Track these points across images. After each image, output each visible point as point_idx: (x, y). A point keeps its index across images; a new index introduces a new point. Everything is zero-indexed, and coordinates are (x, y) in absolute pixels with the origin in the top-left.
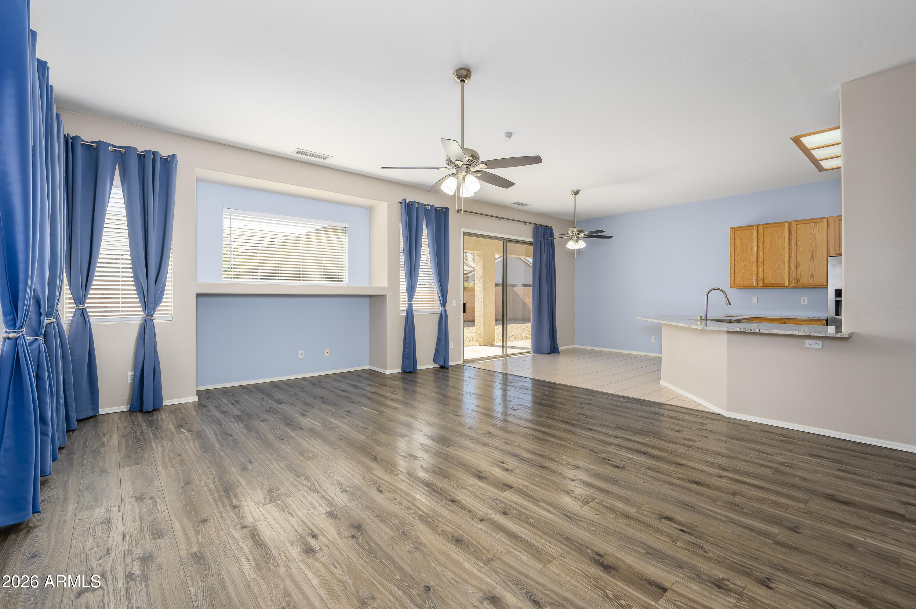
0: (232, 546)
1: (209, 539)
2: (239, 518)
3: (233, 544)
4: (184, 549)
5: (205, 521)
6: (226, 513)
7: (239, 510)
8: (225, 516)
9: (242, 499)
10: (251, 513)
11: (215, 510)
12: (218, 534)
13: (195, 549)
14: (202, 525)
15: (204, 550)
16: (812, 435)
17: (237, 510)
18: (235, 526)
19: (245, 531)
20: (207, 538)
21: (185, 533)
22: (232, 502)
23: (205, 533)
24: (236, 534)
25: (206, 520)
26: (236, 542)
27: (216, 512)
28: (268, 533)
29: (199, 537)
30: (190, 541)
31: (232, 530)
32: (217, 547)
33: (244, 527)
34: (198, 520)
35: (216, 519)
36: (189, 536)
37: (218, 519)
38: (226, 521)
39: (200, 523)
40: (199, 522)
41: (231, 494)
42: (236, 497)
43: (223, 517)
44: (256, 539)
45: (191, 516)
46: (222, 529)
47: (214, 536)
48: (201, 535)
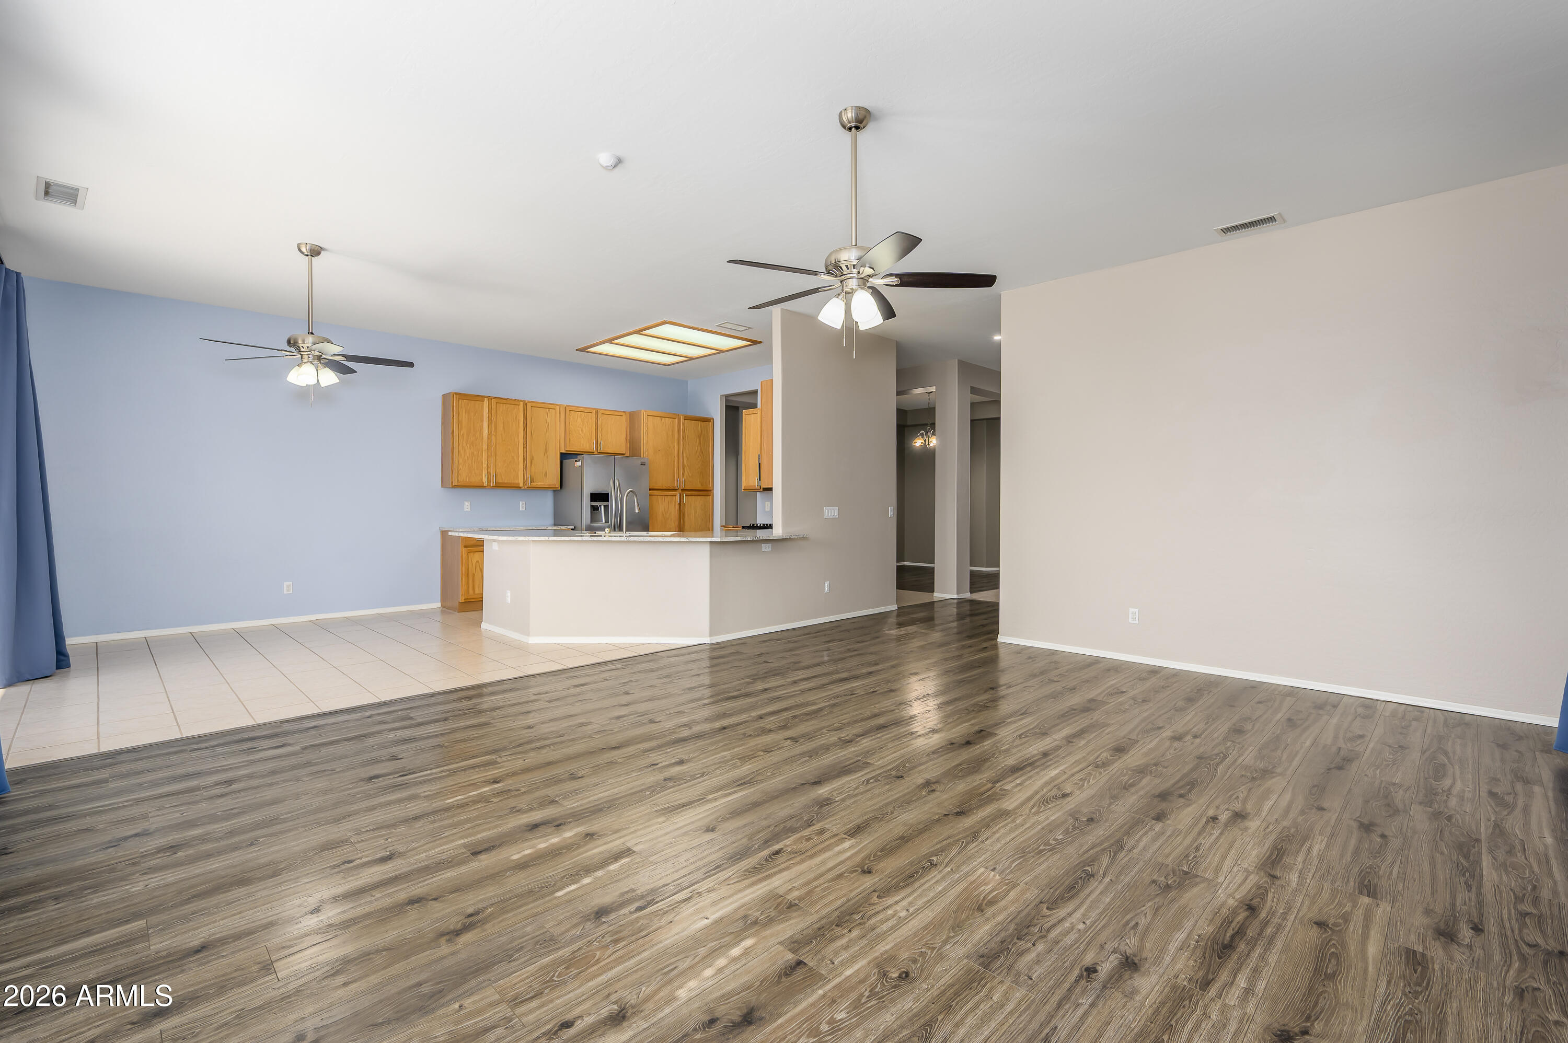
0: (1313, 871)
1: (1336, 897)
2: (1267, 891)
3: (1309, 871)
4: (1380, 910)
5: (1321, 924)
6: (1275, 910)
7: (1251, 900)
8: (1282, 909)
9: (1224, 911)
10: (1240, 885)
11: (1287, 929)
12: (1317, 894)
13: (1365, 900)
14: (1331, 921)
15: (1354, 891)
16: (781, 633)
17: (1255, 902)
18: (1283, 886)
19: (1278, 873)
20: (1337, 901)
21: (1366, 928)
22: (1246, 918)
23: (1334, 908)
24: (1294, 878)
25: (1316, 923)
26: (1303, 871)
27: (1289, 924)
28: (1254, 853)
29: (1348, 908)
30: (1365, 913)
31: (1294, 885)
32: (1333, 882)
33: (1274, 877)
34: (1330, 932)
35: (1301, 914)
36: (1362, 921)
37: (1296, 912)
38: (1288, 900)
39: (1330, 926)
40: (1331, 929)
41: (1230, 933)
42: (1227, 922)
43: (1288, 909)
44: (1276, 857)
45: (1337, 947)
46: (1306, 895)
47: (1326, 895)
48: (1342, 910)
